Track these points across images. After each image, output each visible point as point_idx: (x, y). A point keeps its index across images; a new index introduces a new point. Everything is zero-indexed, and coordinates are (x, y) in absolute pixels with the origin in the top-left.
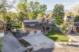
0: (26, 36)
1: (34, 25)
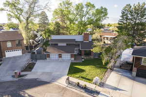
0: (44, 59)
1: (65, 45)
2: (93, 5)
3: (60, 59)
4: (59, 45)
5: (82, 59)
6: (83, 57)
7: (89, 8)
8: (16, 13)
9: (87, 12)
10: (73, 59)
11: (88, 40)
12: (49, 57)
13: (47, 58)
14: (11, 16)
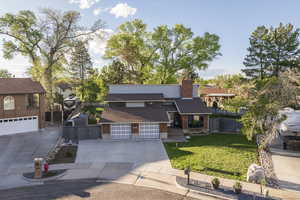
0: (96, 138)
1: (142, 105)
2: (189, 30)
3: (135, 135)
4: (128, 105)
5: (186, 135)
6: (185, 131)
7: (181, 35)
8: (27, 41)
9: (178, 44)
10: (165, 135)
11: (191, 96)
12: (109, 132)
13: (104, 136)
14: (14, 47)
